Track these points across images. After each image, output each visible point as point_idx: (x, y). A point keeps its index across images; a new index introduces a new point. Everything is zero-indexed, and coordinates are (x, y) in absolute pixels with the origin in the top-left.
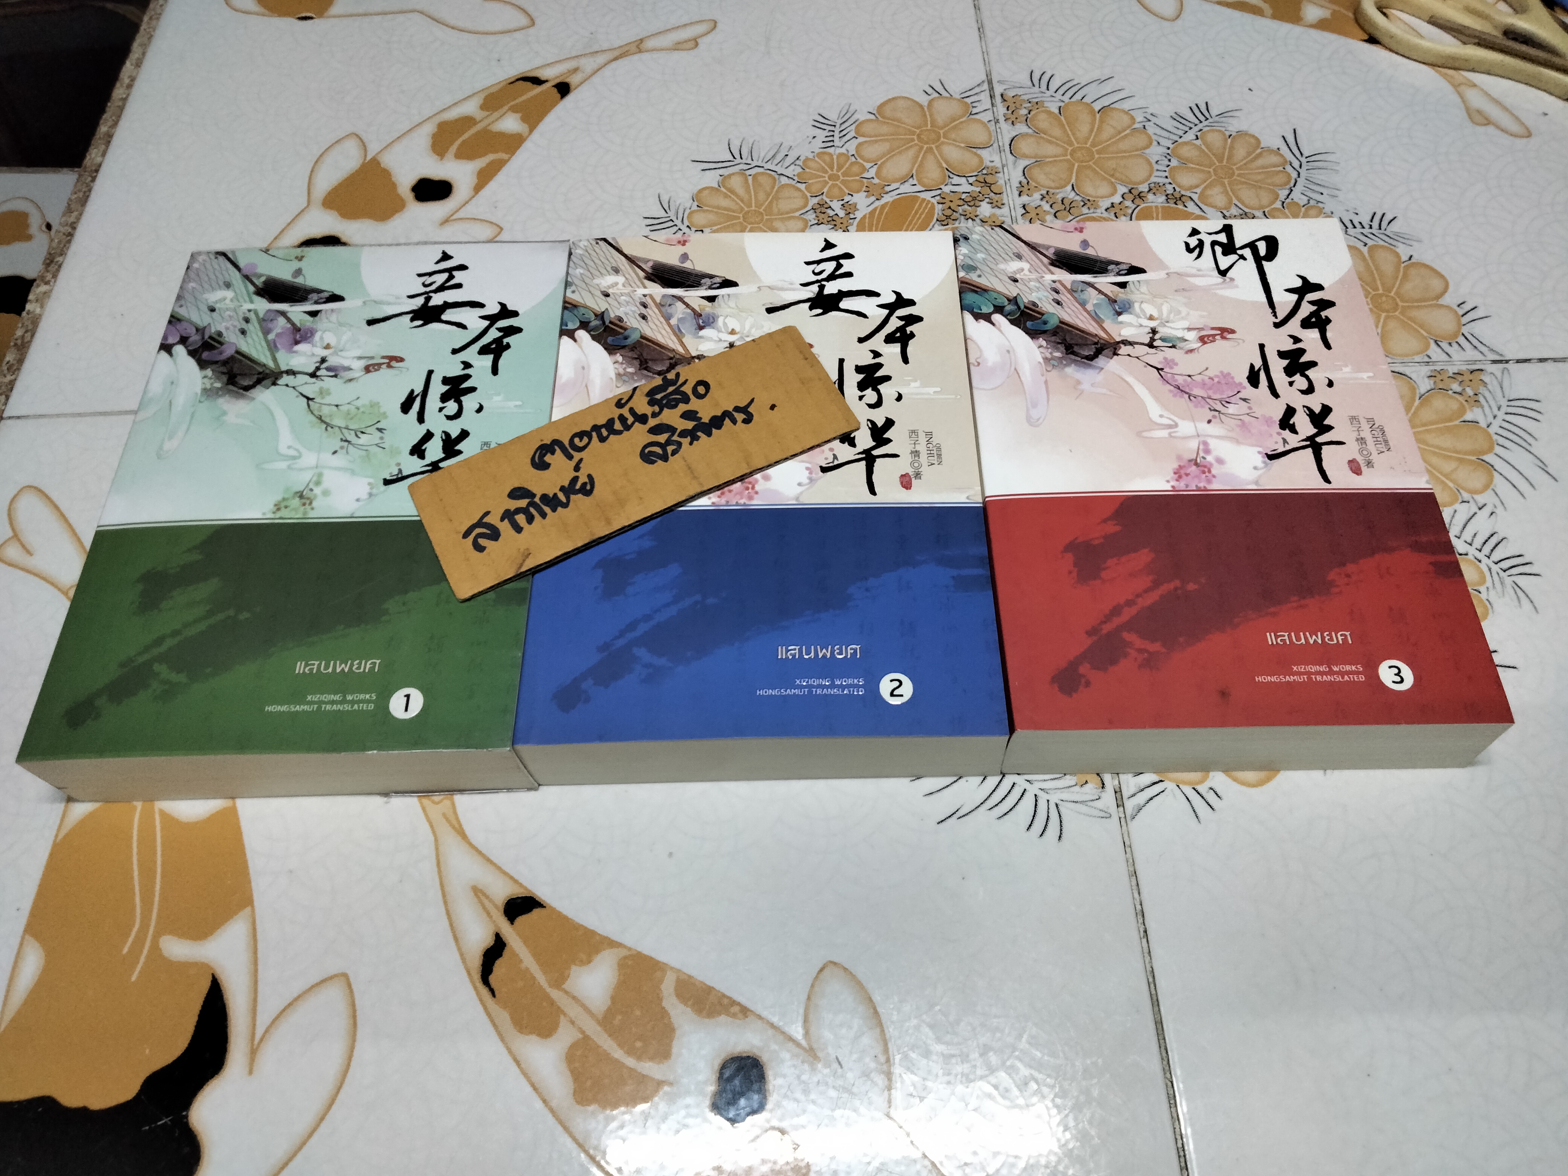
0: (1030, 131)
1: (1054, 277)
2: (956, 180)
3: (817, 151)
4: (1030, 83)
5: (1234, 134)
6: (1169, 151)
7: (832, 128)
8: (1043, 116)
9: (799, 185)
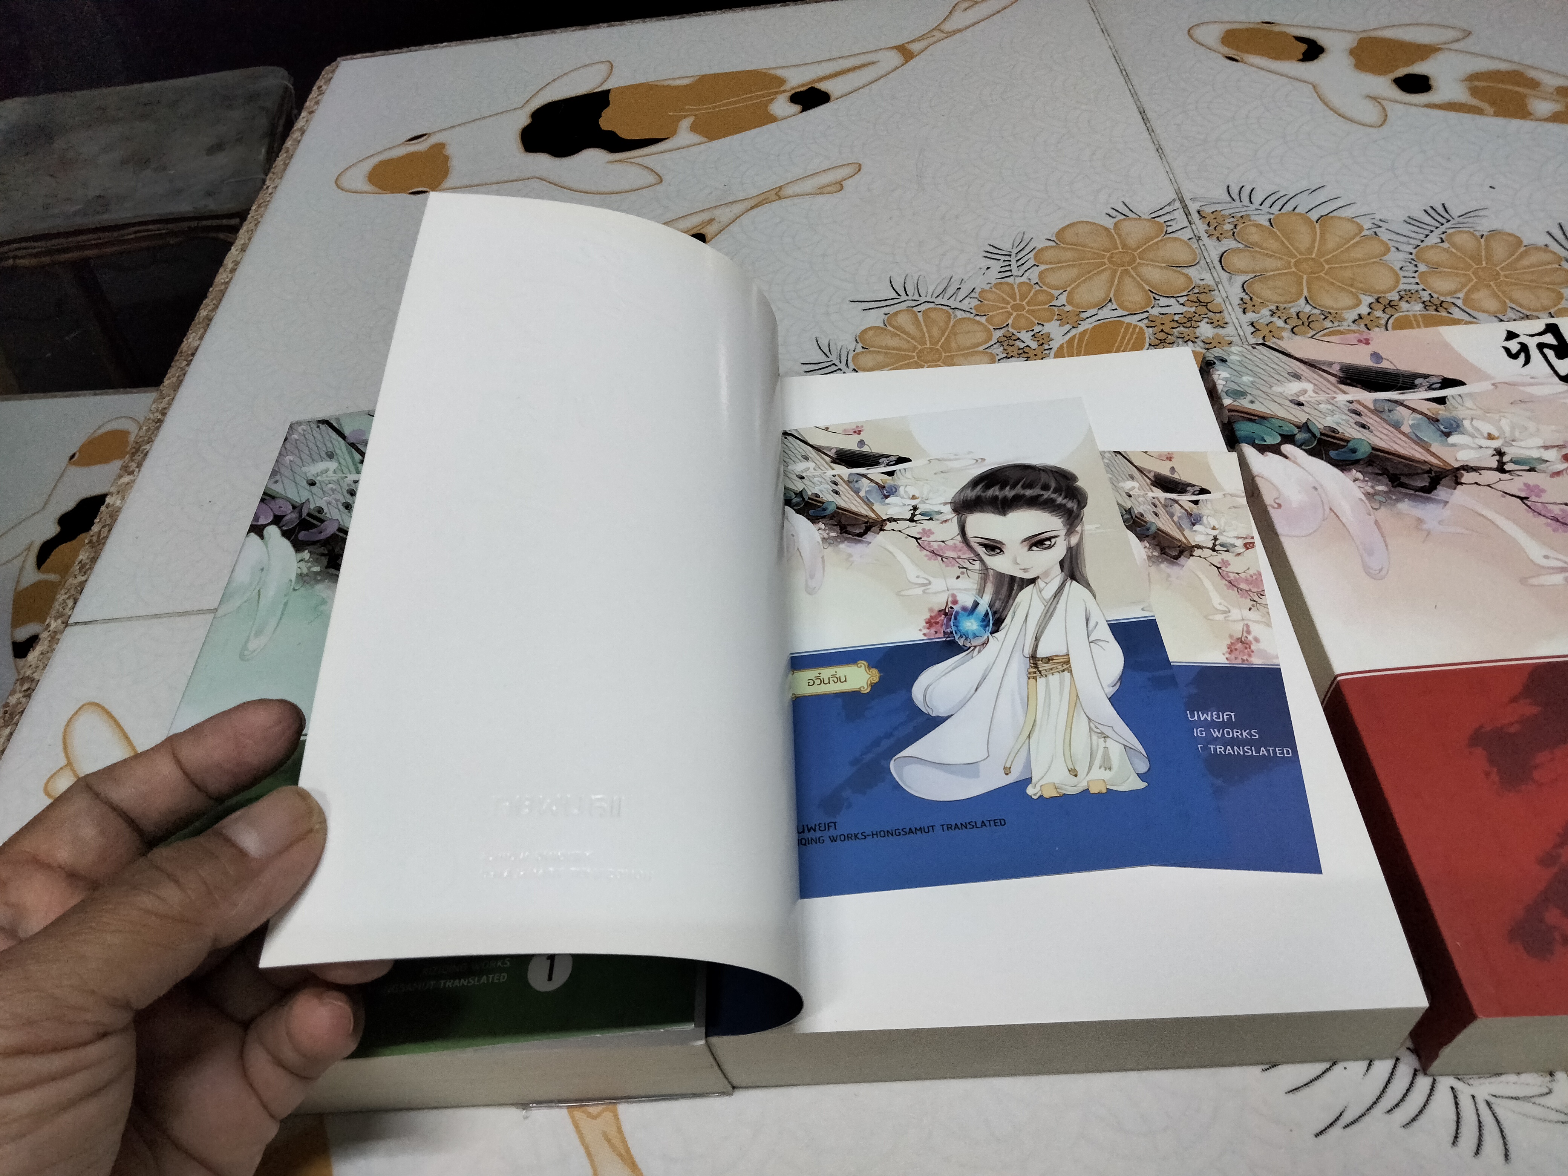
0: (1240, 246)
1: (1349, 397)
2: (1163, 301)
3: (994, 282)
4: (1229, 199)
5: (1486, 233)
6: (1413, 257)
7: (1008, 258)
8: (1253, 230)
9: (978, 318)
